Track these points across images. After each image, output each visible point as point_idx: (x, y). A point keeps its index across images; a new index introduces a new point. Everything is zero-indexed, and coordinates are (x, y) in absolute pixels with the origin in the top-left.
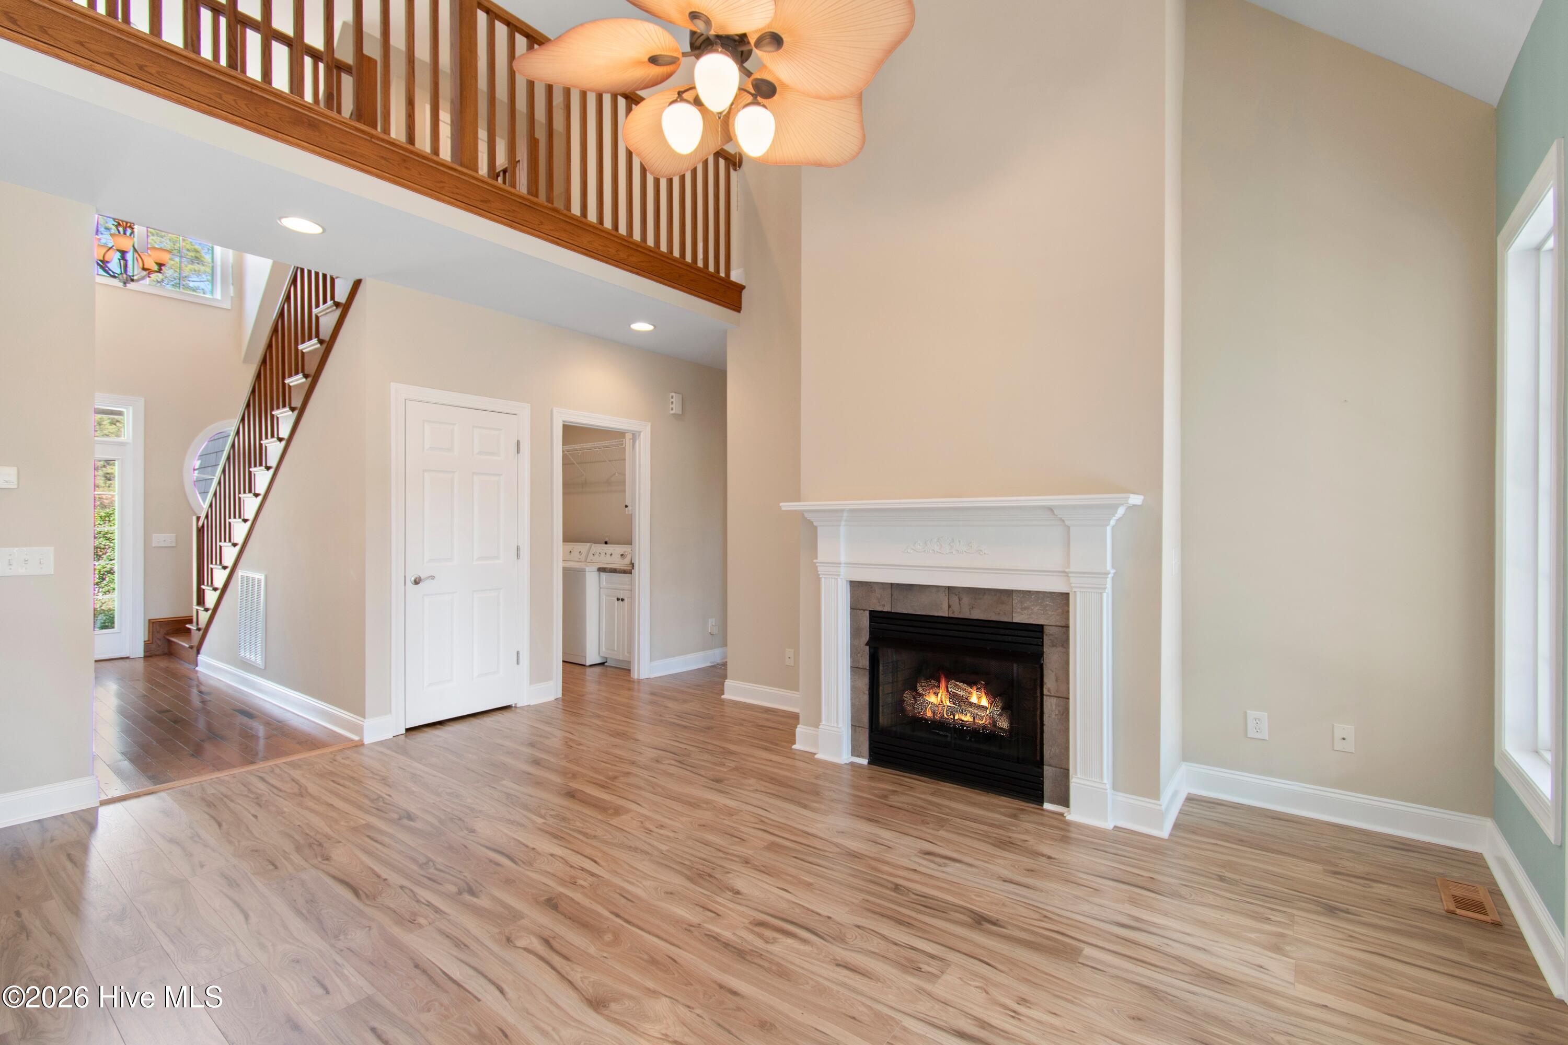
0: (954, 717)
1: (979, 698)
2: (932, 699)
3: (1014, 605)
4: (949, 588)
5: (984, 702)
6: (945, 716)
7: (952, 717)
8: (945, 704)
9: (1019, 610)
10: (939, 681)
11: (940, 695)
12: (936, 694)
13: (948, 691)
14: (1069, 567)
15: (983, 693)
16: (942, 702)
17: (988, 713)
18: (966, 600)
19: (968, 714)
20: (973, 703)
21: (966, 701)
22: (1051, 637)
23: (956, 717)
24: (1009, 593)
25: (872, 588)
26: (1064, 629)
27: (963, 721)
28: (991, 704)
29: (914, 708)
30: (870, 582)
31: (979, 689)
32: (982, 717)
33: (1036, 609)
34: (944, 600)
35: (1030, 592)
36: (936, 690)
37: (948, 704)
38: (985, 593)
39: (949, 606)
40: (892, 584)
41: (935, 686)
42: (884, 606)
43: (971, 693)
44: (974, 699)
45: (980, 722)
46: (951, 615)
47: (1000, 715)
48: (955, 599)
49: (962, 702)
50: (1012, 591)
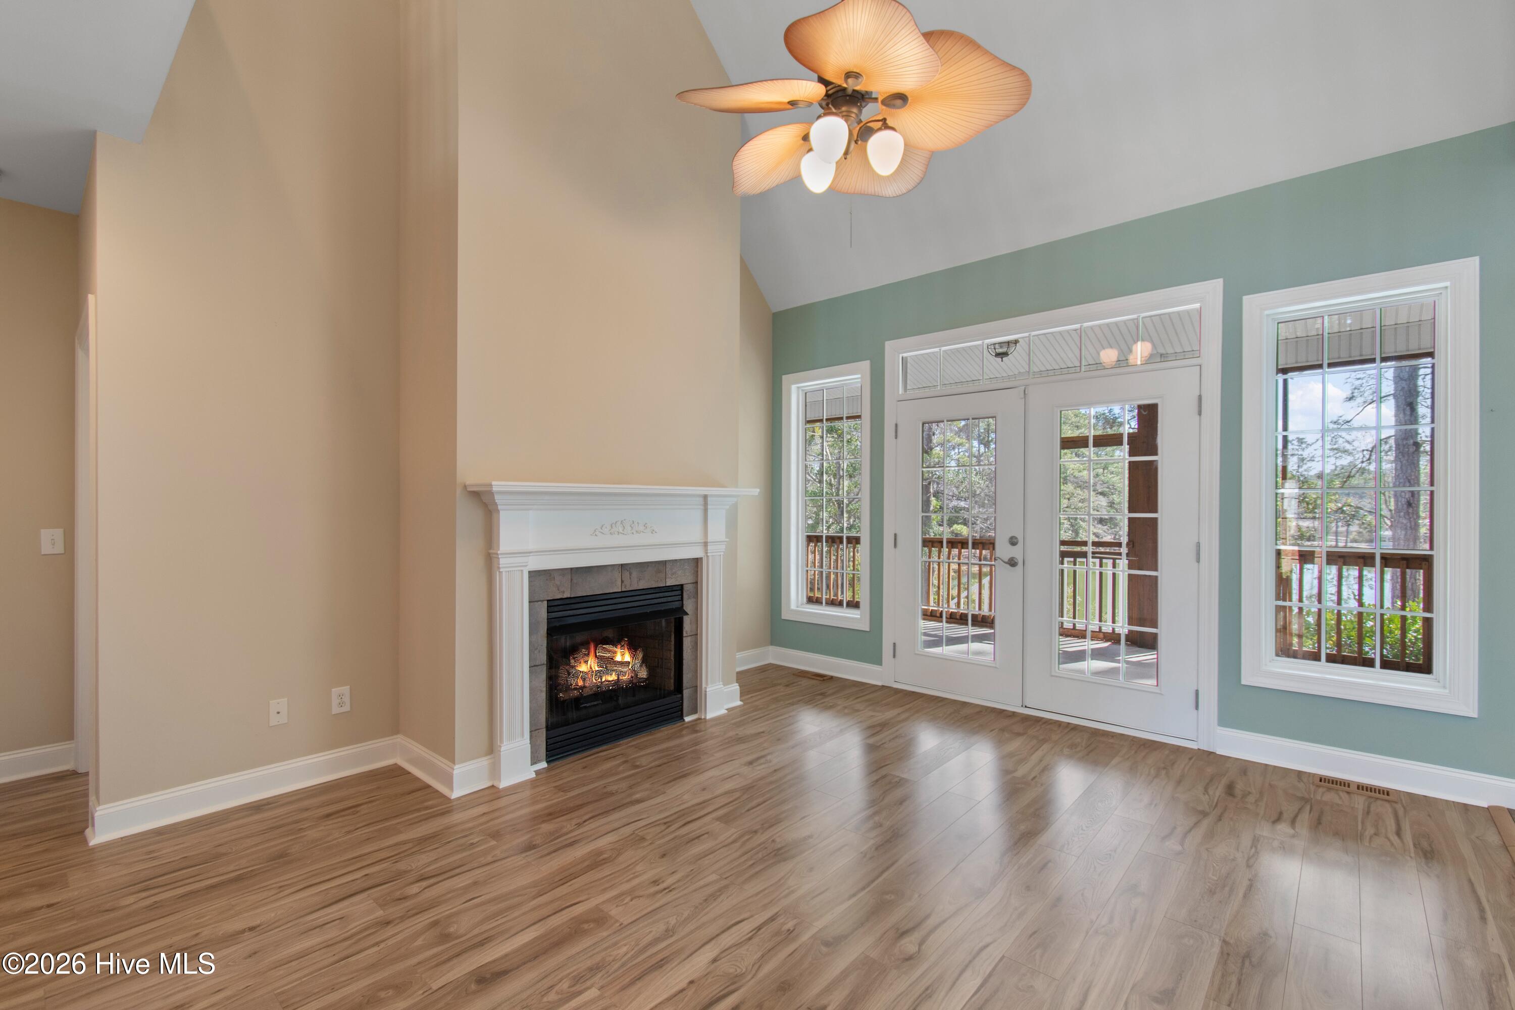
0: (601, 679)
1: (623, 655)
2: (583, 668)
3: (667, 572)
4: (622, 565)
5: (627, 658)
6: (594, 681)
7: (599, 680)
8: (594, 669)
9: (670, 576)
10: (588, 649)
11: (589, 662)
12: (586, 662)
13: (596, 656)
14: (707, 538)
15: (626, 649)
16: (591, 668)
17: (630, 667)
18: (635, 574)
19: (614, 673)
20: (618, 662)
21: (611, 660)
22: (688, 592)
23: (603, 680)
24: (664, 563)
25: (551, 575)
26: (695, 585)
27: (609, 681)
28: (633, 658)
29: (567, 681)
30: (549, 570)
31: (623, 646)
32: (625, 673)
33: (680, 572)
34: (617, 575)
35: (676, 560)
36: (586, 658)
37: (597, 669)
38: (648, 566)
39: (622, 582)
40: (571, 569)
41: (585, 654)
42: (563, 592)
43: (615, 652)
44: (618, 658)
45: (624, 678)
46: (624, 589)
47: (641, 666)
48: (627, 574)
49: (607, 663)
50: (666, 561)
